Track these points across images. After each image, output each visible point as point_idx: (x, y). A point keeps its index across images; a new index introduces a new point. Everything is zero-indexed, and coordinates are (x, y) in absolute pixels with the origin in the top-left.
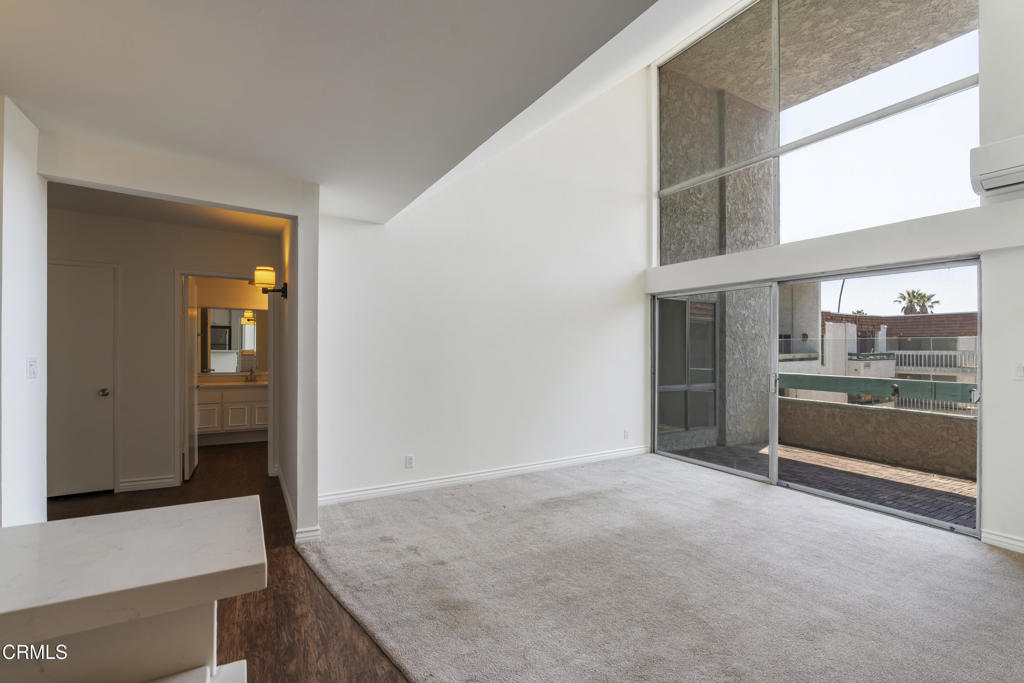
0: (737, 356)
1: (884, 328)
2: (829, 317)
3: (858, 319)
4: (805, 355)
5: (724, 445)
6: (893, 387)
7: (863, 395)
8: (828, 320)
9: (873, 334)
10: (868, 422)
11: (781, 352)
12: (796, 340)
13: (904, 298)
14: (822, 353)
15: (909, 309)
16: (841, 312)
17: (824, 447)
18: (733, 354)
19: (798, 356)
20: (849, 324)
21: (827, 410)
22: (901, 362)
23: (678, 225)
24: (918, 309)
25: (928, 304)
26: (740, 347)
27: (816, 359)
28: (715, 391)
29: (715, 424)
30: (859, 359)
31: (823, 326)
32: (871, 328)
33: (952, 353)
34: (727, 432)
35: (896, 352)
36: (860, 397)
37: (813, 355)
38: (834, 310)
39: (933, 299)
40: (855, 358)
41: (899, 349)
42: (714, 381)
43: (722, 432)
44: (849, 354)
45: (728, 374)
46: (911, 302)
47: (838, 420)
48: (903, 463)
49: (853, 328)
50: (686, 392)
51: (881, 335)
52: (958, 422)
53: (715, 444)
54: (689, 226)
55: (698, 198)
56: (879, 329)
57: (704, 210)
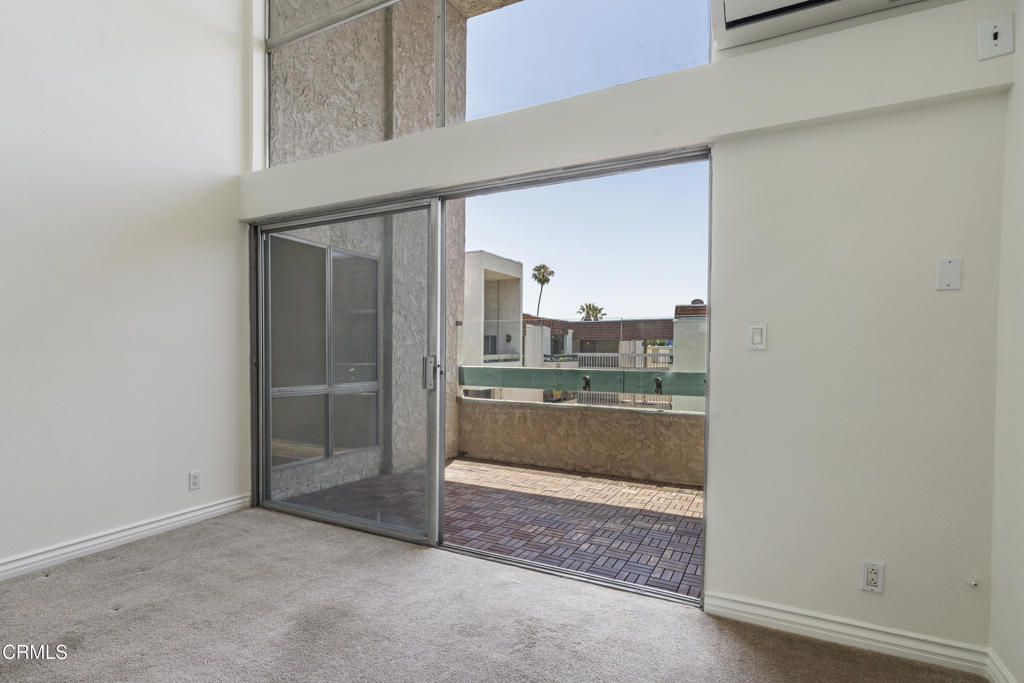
0: (409, 342)
1: (571, 331)
2: (529, 319)
3: (551, 323)
4: (508, 356)
5: (389, 473)
6: (585, 378)
7: (555, 392)
8: (528, 323)
9: (563, 336)
10: (559, 423)
11: (486, 353)
12: (501, 341)
13: (584, 310)
14: (523, 354)
15: (588, 317)
16: (540, 315)
17: (514, 459)
18: (404, 339)
19: (502, 357)
20: (545, 327)
21: (518, 412)
22: (582, 362)
23: (310, 117)
24: (592, 319)
25: (599, 316)
26: (414, 328)
27: (517, 360)
28: (377, 392)
29: (377, 443)
30: (553, 361)
31: (524, 327)
32: (561, 332)
33: (615, 355)
34: (394, 452)
35: (580, 355)
36: (552, 396)
37: (515, 356)
38: (534, 313)
39: (603, 312)
40: (549, 359)
41: (581, 351)
42: (375, 378)
43: (387, 453)
44: (545, 356)
45: (395, 367)
46: (588, 313)
47: (529, 424)
48: (593, 471)
49: (547, 331)
50: (327, 396)
51: (569, 338)
52: (643, 417)
53: (376, 472)
54: (331, 127)
55: (347, 87)
56: (567, 333)
57: (359, 111)
